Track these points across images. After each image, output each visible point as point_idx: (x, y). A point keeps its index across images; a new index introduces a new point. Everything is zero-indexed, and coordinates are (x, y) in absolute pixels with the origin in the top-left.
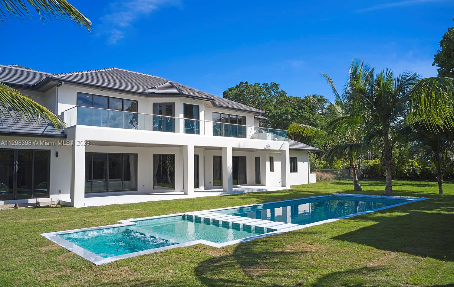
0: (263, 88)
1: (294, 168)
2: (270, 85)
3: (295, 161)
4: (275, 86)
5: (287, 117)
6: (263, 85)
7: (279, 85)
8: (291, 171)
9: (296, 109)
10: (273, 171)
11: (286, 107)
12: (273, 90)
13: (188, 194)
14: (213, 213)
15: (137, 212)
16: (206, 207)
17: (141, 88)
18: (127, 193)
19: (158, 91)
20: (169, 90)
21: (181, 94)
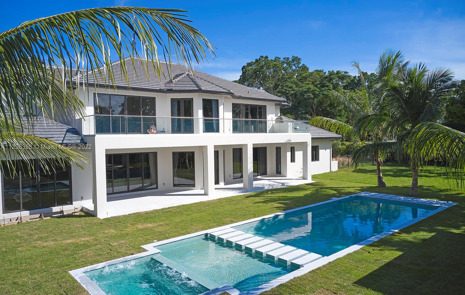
0: (284, 62)
1: (316, 157)
2: (292, 59)
3: (317, 149)
4: (296, 60)
5: (309, 96)
6: (283, 59)
7: (301, 59)
8: (313, 160)
9: (318, 87)
10: (294, 161)
11: (308, 84)
12: (294, 65)
13: (209, 195)
14: (235, 230)
15: (160, 229)
16: (228, 219)
17: (159, 82)
18: (148, 193)
19: (176, 87)
20: (187, 86)
21: (200, 90)
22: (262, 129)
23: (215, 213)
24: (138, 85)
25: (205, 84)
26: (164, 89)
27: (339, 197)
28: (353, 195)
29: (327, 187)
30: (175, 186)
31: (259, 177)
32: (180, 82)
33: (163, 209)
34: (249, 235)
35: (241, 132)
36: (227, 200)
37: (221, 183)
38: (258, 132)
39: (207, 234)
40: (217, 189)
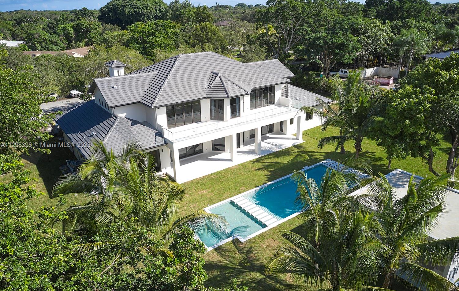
1: (310, 116)
8: (307, 119)
10: (293, 123)
13: (233, 161)
14: (244, 198)
15: (209, 195)
16: (242, 189)
17: (202, 88)
18: (197, 156)
19: (213, 94)
20: (220, 92)
21: (228, 97)
22: (271, 102)
23: (236, 182)
24: (190, 96)
25: (231, 87)
26: (206, 96)
27: (309, 165)
28: (318, 164)
29: (307, 151)
30: (213, 150)
31: (268, 135)
32: (215, 88)
33: (208, 175)
34: (250, 203)
35: (256, 107)
36: (243, 166)
37: (241, 146)
38: (269, 105)
39: (231, 201)
40: (238, 152)
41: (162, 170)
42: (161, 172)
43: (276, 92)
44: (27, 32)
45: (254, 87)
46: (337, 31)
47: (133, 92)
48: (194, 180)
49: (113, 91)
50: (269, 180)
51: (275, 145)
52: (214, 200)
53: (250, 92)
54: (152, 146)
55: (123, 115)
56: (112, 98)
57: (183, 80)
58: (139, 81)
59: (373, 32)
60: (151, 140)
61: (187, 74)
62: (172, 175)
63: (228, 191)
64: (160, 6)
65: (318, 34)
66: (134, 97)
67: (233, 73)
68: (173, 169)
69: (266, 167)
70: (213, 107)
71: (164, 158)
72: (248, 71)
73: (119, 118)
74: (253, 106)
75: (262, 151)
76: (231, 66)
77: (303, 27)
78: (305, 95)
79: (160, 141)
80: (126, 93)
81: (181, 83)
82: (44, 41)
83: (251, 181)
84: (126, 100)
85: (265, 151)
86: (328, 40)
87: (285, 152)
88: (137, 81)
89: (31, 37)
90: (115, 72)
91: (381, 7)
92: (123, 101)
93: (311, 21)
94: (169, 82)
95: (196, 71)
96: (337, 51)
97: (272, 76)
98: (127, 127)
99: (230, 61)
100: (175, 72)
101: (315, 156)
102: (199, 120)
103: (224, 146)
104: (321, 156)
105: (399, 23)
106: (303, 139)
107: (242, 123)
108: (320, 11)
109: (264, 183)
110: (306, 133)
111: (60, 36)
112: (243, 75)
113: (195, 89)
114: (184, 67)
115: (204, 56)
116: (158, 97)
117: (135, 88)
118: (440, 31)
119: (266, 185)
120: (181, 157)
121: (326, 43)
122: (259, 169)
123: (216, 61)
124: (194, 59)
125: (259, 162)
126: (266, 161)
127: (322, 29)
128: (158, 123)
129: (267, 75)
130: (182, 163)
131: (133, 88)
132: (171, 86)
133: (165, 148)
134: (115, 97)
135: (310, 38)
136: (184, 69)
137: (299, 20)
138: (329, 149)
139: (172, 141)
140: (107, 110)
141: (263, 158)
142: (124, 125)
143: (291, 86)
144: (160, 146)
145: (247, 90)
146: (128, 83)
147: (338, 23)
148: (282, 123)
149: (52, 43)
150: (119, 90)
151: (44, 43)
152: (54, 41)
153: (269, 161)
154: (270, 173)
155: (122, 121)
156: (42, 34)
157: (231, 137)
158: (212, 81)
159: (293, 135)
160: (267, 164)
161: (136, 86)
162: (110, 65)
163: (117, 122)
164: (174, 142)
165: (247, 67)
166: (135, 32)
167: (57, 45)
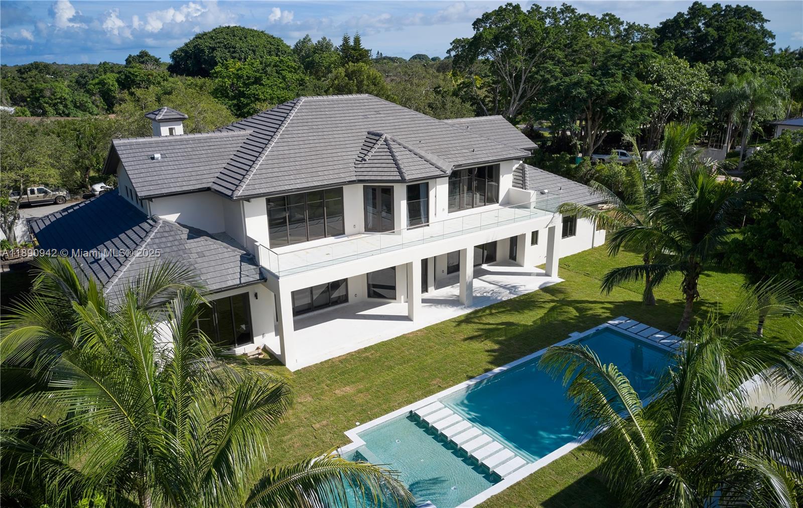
3: (574, 220)
8: (564, 236)
10: (536, 243)
13: (414, 320)
14: (442, 406)
15: (360, 399)
16: (434, 382)
17: (346, 161)
18: (336, 309)
19: (371, 173)
20: (386, 169)
21: (403, 181)
22: (492, 199)
23: (421, 365)
24: (321, 178)
25: (410, 160)
26: (354, 178)
27: (581, 330)
28: (601, 327)
29: (573, 298)
30: (369, 296)
31: (485, 266)
32: (375, 161)
33: (359, 352)
34: (457, 418)
35: (460, 208)
36: (436, 331)
37: (429, 289)
38: (487, 204)
39: (411, 412)
40: (424, 301)
41: (255, 339)
42: (253, 343)
43: (501, 176)
44: (30, 87)
45: (456, 164)
46: (613, 71)
47: (197, 169)
48: (326, 362)
49: (151, 165)
50: (497, 362)
51: (505, 287)
52: (371, 409)
53: (449, 172)
54: (230, 283)
55: (173, 218)
56: (147, 179)
57: (306, 146)
58: (212, 147)
59: (675, 79)
60: (230, 271)
61: (315, 134)
62: (277, 351)
63: (402, 388)
64: (278, 49)
65: (575, 78)
66: (198, 177)
67: (413, 136)
68: (278, 337)
69: (487, 334)
70: (370, 209)
71: (260, 312)
72: (444, 133)
73: (161, 222)
74: (455, 204)
75: (476, 300)
76: (408, 123)
77: (545, 65)
78: (559, 185)
79: (250, 273)
80: (181, 171)
81: (302, 150)
82: (61, 103)
83: (455, 364)
84: (178, 184)
85: (483, 299)
86: (595, 88)
87: (525, 303)
88: (207, 148)
89: (38, 95)
90: (165, 130)
91: (682, 40)
92: (171, 185)
93: (560, 54)
94: (275, 149)
95: (334, 129)
96: (611, 110)
97: (493, 144)
98: (176, 243)
99: (406, 114)
100: (290, 129)
101: (591, 309)
102: (339, 232)
103: (393, 288)
104: (604, 311)
105: (721, 64)
106: (560, 275)
107: (432, 237)
108: (574, 38)
109: (487, 371)
110: (565, 264)
111: (94, 95)
112: (435, 140)
113: (331, 163)
114: (310, 120)
115: (353, 102)
116: (251, 176)
117: (202, 160)
118: (795, 81)
119: (489, 374)
120: (297, 312)
121: (590, 93)
122: (471, 338)
123: (378, 113)
124: (331, 106)
125: (471, 322)
126: (485, 320)
127: (582, 67)
128: (248, 235)
129: (483, 142)
130: (298, 326)
131: (198, 160)
132: (280, 157)
133: (261, 289)
134: (154, 178)
135: (559, 85)
136: (310, 124)
137: (535, 55)
138: (618, 295)
139: (277, 274)
140: (134, 203)
141: (480, 314)
142: (171, 238)
143: (530, 169)
144: (248, 284)
145: (444, 168)
146: (186, 150)
147: (613, 56)
148: (514, 242)
149: (76, 106)
150: (164, 164)
151: (61, 107)
152: (80, 103)
153: (492, 320)
154: (496, 347)
155: (167, 229)
156: (58, 90)
157: (408, 267)
158: (368, 149)
159: (537, 267)
160: (487, 327)
161: (205, 156)
162: (152, 116)
163: (156, 231)
164: (281, 275)
165: (442, 126)
166: (223, 78)
167: (85, 111)
